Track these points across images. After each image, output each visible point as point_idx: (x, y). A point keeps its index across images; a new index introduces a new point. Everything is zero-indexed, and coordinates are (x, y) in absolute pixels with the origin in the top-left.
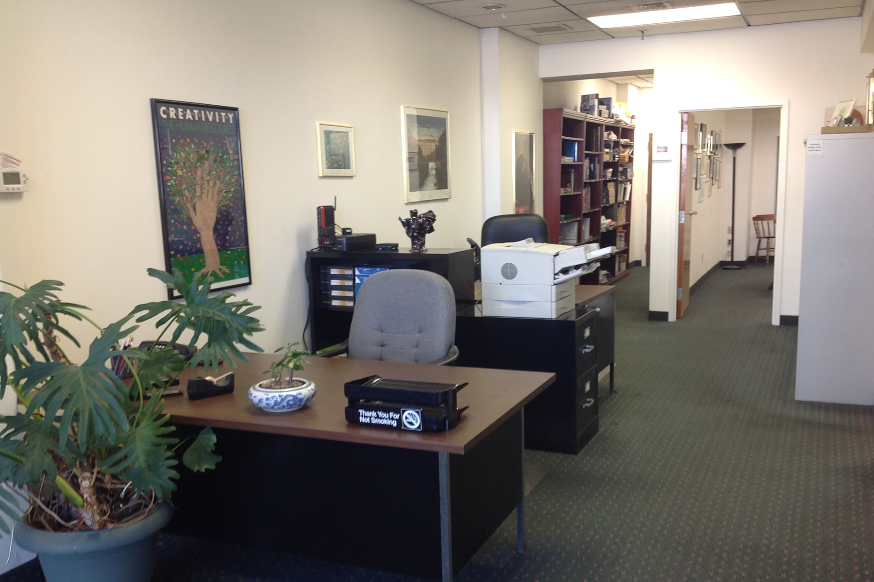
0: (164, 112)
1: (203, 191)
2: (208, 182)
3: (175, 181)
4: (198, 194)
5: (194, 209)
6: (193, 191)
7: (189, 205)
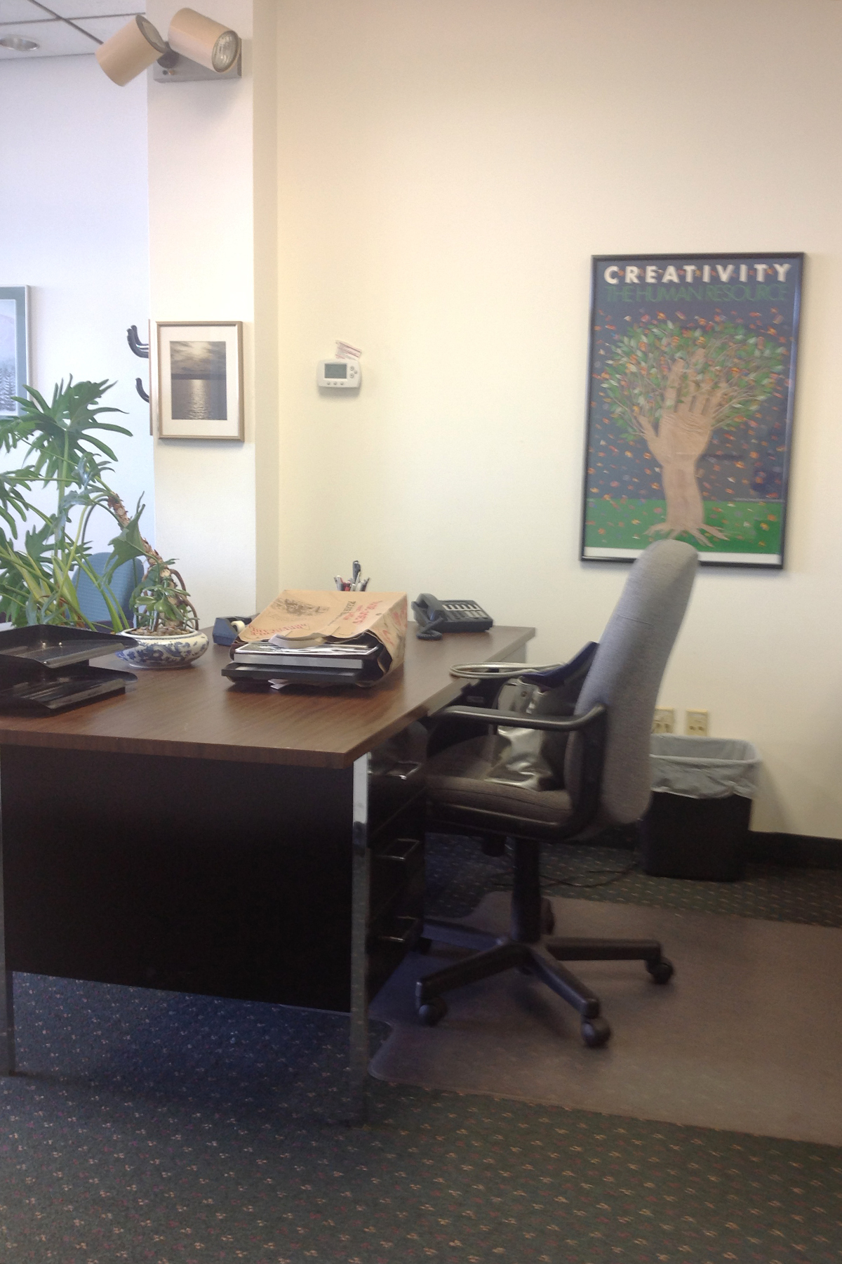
0: (614, 275)
1: (683, 399)
2: (698, 384)
3: (619, 381)
4: (670, 402)
5: (656, 427)
6: (659, 398)
7: (644, 421)
